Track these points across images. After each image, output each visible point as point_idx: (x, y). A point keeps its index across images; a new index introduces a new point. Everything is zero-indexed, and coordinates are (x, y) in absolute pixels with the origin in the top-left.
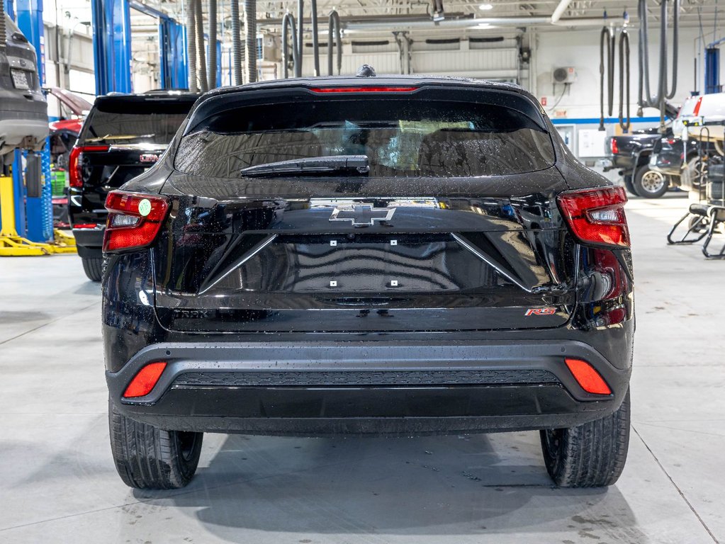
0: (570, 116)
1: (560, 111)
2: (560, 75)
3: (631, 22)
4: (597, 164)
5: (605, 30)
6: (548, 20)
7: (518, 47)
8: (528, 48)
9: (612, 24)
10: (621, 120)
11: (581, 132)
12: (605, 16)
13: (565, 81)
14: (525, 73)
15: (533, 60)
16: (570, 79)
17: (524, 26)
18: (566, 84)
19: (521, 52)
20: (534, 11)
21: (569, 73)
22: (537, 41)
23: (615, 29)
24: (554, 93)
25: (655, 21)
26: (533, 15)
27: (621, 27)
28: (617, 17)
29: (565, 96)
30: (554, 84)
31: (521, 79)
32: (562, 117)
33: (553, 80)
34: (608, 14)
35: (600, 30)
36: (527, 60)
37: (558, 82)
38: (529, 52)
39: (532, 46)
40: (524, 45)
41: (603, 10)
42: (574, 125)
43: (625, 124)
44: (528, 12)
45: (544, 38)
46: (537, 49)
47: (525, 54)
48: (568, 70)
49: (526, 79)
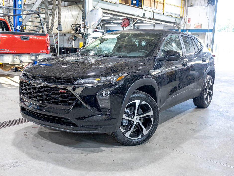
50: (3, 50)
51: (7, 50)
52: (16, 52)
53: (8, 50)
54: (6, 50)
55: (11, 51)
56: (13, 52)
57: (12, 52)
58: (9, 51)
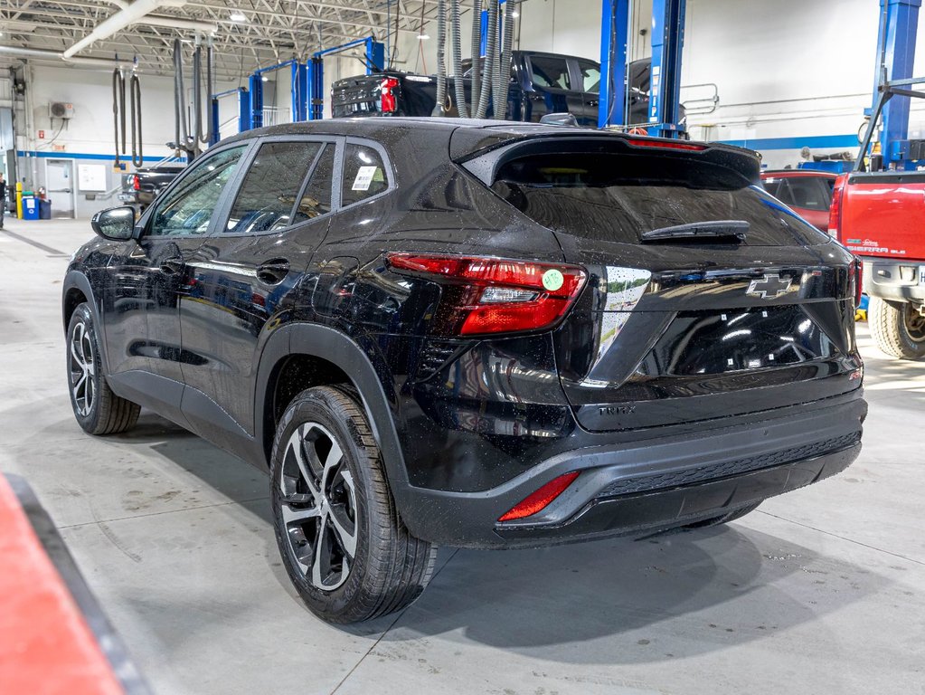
0: (68, 150)
1: (58, 144)
2: (58, 110)
3: (139, 67)
4: (97, 197)
5: (117, 72)
6: (60, 55)
7: (12, 78)
8: (23, 80)
9: (121, 67)
10: (134, 158)
11: (81, 167)
12: (116, 59)
13: (63, 116)
14: (20, 104)
15: (28, 92)
16: (68, 114)
17: (23, 57)
18: (64, 119)
19: (16, 82)
20: (26, 42)
21: (67, 108)
22: (32, 75)
23: (125, 72)
24: (52, 128)
25: (148, 68)
26: (26, 47)
27: (130, 71)
28: (127, 61)
29: (63, 131)
30: (52, 119)
31: (17, 110)
32: (61, 151)
33: (51, 114)
34: (119, 57)
35: (113, 72)
36: (22, 92)
37: (56, 117)
38: (24, 84)
39: (27, 77)
40: (19, 75)
41: (114, 53)
42: (73, 159)
43: (138, 162)
44: (20, 43)
45: (39, 72)
46: (32, 81)
47: (20, 86)
48: (66, 106)
49: (21, 110)
50: (858, 241)
51: (871, 243)
52: (903, 252)
53: (876, 244)
54: (866, 243)
55: (886, 250)
56: (893, 252)
57: (889, 251)
58: (880, 247)
